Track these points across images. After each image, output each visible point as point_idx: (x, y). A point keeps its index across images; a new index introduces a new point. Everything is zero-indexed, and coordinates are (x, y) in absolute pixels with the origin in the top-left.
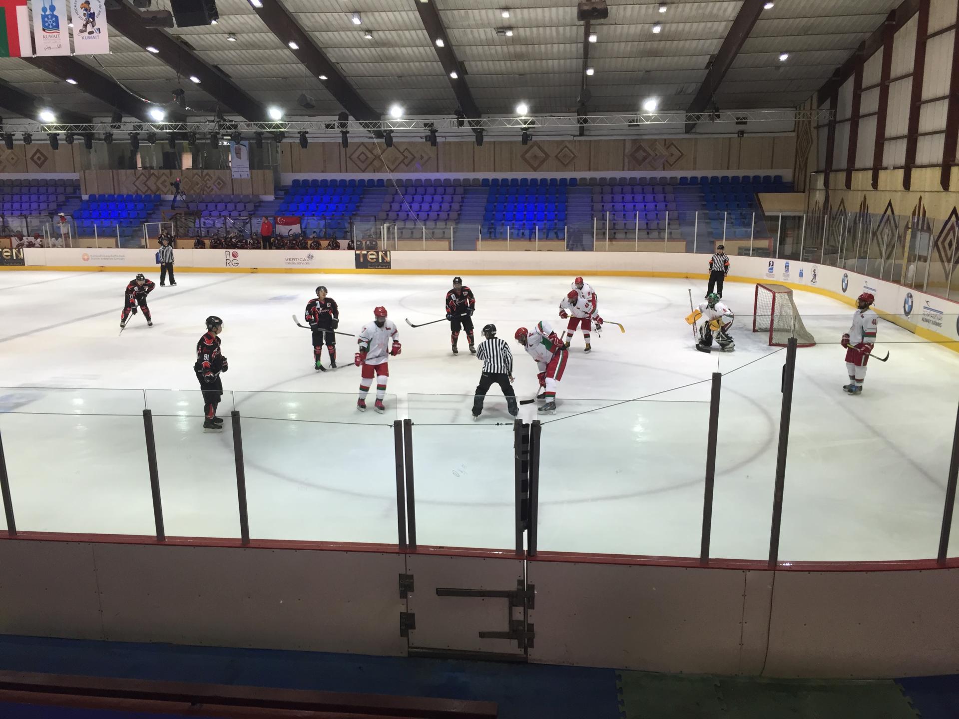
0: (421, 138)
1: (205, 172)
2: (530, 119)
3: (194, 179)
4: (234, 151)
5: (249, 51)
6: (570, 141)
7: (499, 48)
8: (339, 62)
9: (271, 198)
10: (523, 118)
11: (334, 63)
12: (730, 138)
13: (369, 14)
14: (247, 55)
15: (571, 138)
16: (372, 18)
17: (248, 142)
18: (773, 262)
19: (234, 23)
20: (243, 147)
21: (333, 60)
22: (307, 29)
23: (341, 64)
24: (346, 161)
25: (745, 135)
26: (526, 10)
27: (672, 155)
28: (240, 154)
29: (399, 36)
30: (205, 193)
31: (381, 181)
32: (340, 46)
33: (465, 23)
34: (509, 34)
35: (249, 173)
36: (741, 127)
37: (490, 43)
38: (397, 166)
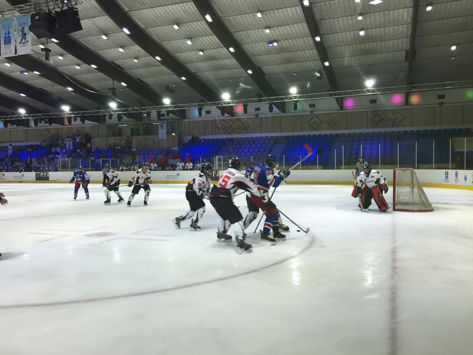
0: (253, 115)
1: (146, 136)
2: (298, 96)
3: (142, 140)
4: (160, 126)
5: (150, 68)
6: (334, 113)
7: (275, 55)
8: (196, 72)
9: (176, 148)
10: (294, 95)
11: (194, 73)
12: (434, 107)
13: (197, 38)
14: (150, 71)
15: (335, 111)
16: (199, 41)
17: (166, 121)
18: (448, 172)
19: (134, 51)
20: (165, 124)
21: (193, 71)
22: (171, 52)
23: (198, 73)
24: (215, 128)
25: (444, 105)
26: (280, 27)
27: (397, 118)
28: (163, 127)
29: (218, 52)
30: (146, 147)
31: (232, 139)
32: (192, 62)
33: (250, 40)
34: (275, 44)
35: (166, 136)
36: (442, 100)
37: (269, 52)
38: (241, 131)
